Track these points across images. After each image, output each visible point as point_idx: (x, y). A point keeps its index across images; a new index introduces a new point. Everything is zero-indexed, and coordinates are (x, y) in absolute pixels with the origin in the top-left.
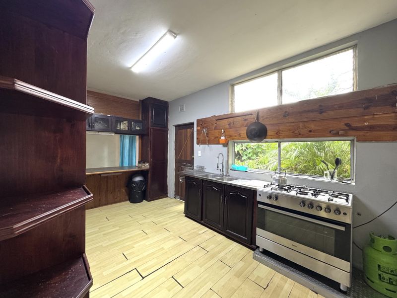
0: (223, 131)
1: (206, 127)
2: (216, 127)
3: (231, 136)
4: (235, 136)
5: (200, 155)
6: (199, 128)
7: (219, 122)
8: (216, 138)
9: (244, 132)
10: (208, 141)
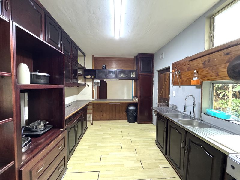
0: (195, 71)
1: (180, 69)
2: (189, 68)
3: (206, 76)
4: (211, 76)
5: (174, 95)
6: (174, 71)
7: (191, 63)
8: (188, 79)
9: (224, 70)
10: (181, 82)
